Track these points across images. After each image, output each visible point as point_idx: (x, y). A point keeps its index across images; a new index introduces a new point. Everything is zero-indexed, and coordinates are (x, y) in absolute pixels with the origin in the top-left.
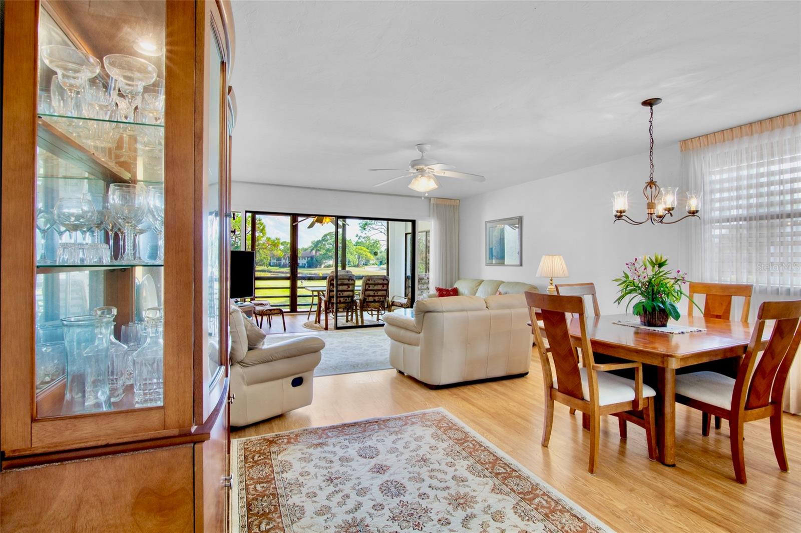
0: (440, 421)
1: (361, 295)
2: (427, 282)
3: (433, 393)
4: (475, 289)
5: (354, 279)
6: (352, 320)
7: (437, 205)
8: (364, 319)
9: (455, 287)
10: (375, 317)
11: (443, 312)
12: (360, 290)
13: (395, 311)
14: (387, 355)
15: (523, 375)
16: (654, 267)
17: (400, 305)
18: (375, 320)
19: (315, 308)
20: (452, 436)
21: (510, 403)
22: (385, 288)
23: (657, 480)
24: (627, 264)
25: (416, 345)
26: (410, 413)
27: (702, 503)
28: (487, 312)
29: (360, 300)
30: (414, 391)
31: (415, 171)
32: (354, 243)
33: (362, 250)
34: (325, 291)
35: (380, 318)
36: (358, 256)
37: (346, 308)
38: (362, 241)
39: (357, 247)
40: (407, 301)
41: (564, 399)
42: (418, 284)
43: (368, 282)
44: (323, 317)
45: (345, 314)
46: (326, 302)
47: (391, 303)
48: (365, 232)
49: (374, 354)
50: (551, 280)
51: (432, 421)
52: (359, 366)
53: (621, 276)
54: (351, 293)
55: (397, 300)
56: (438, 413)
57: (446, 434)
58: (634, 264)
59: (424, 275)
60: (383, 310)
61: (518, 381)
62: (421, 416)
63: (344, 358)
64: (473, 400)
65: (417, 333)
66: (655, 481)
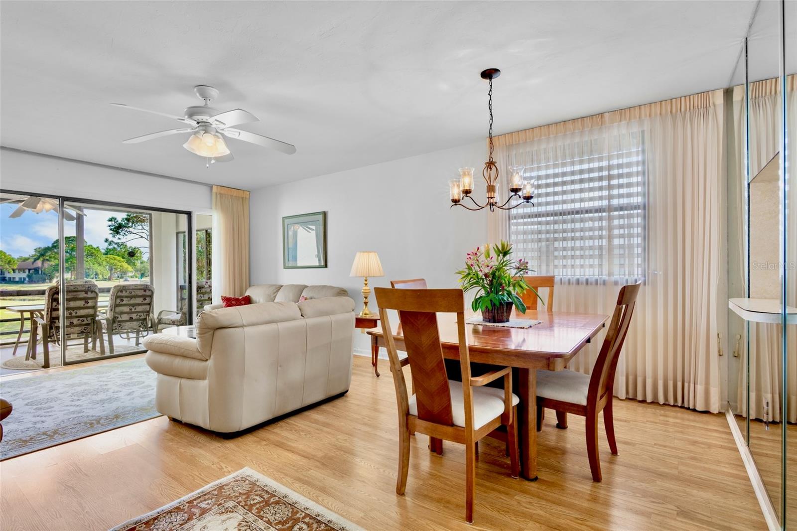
0: (248, 494)
1: (108, 313)
2: (208, 290)
3: (230, 445)
4: (272, 297)
5: (98, 292)
6: (94, 348)
7: (221, 195)
8: (114, 345)
9: (246, 294)
10: (133, 342)
11: (243, 326)
12: (107, 306)
13: (163, 331)
14: (153, 394)
15: (342, 395)
16: (499, 255)
17: (171, 323)
18: (134, 344)
19: (26, 337)
20: (272, 519)
21: (339, 437)
22: (148, 301)
23: (533, 506)
24: (468, 254)
25: (203, 378)
26: (195, 493)
27: (586, 523)
28: (301, 322)
29: (107, 320)
30: (200, 448)
31: (194, 124)
32: (103, 251)
33: (115, 259)
34: (43, 310)
35: (140, 342)
36: (109, 267)
37: (82, 332)
38: (114, 248)
39: (109, 256)
40: (182, 317)
41: (426, 428)
42: (197, 295)
43: (120, 294)
44: (40, 349)
45: (82, 341)
46: (44, 327)
47: (156, 321)
48: (118, 236)
49: (129, 397)
50: (366, 280)
51: (236, 497)
52: (102, 421)
53: (464, 268)
54: (91, 311)
55: (166, 316)
56: (244, 479)
57: (261, 518)
58: (476, 254)
59: (205, 283)
60: (145, 331)
61: (339, 403)
62: (215, 493)
63: (73, 412)
64: (289, 443)
65: (203, 360)
66: (532, 507)
